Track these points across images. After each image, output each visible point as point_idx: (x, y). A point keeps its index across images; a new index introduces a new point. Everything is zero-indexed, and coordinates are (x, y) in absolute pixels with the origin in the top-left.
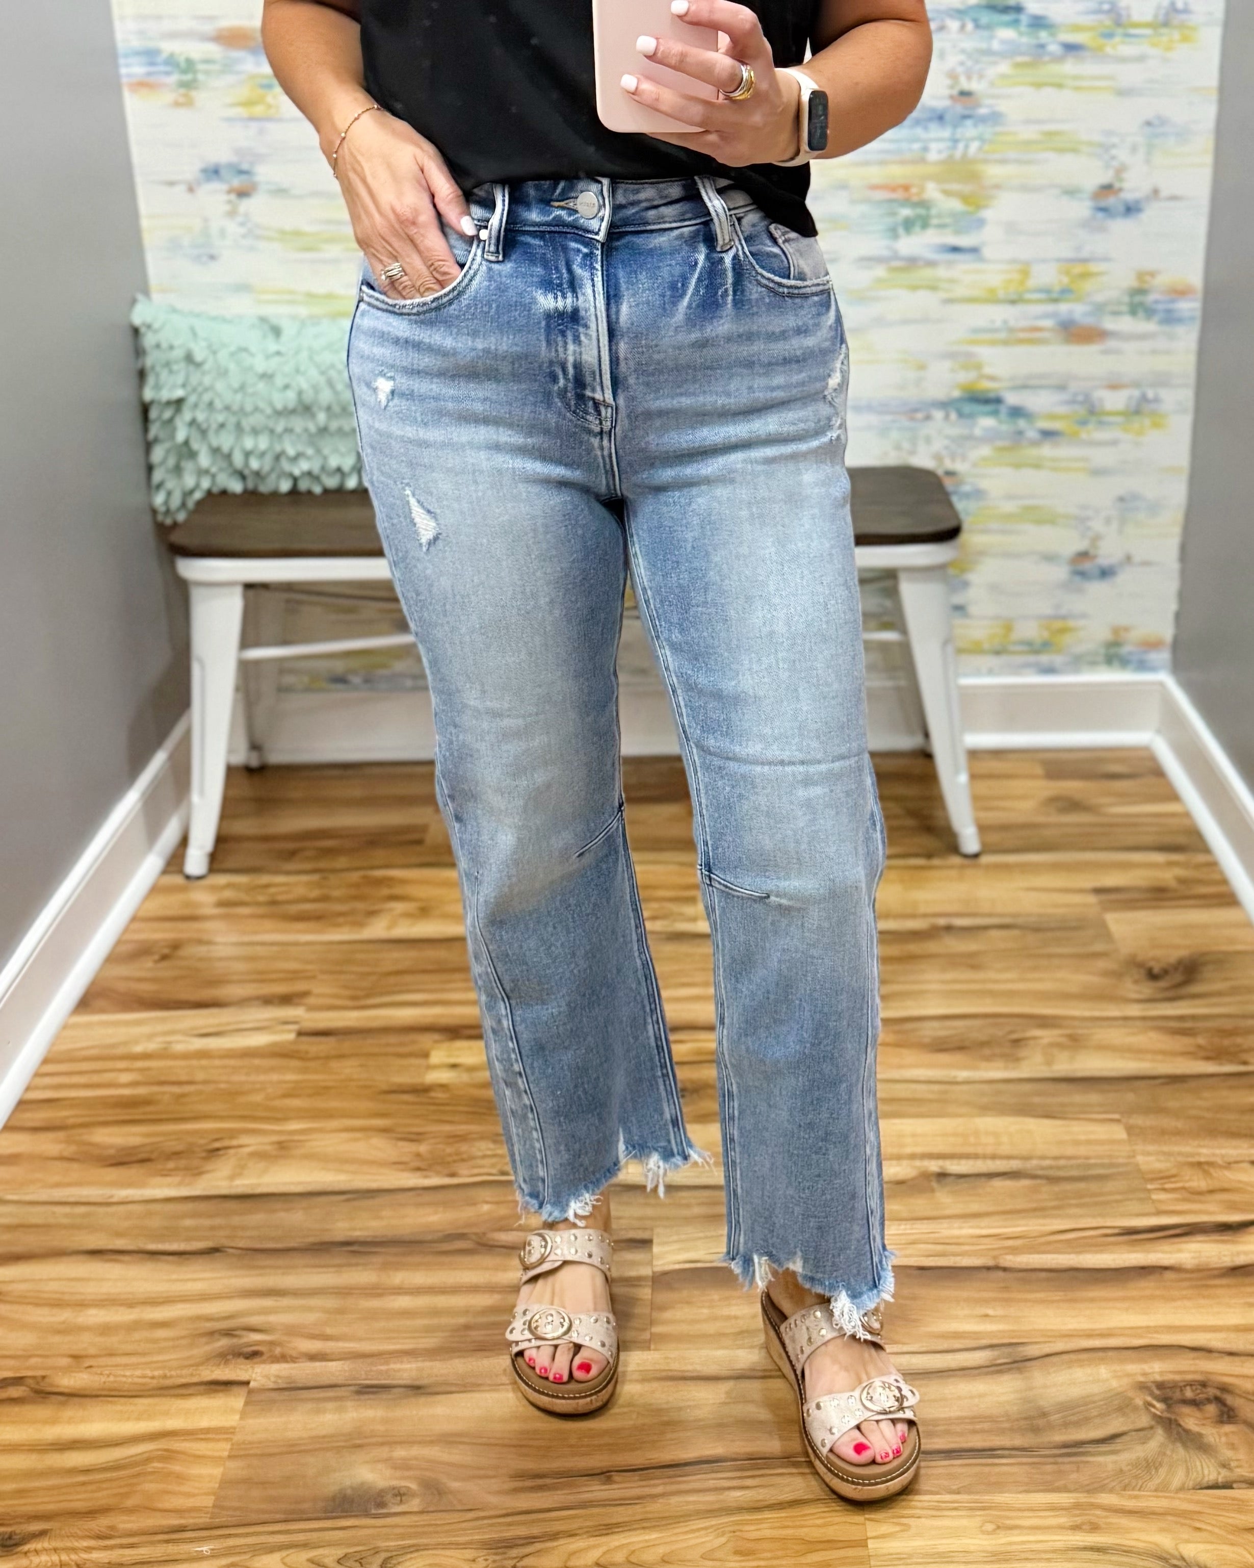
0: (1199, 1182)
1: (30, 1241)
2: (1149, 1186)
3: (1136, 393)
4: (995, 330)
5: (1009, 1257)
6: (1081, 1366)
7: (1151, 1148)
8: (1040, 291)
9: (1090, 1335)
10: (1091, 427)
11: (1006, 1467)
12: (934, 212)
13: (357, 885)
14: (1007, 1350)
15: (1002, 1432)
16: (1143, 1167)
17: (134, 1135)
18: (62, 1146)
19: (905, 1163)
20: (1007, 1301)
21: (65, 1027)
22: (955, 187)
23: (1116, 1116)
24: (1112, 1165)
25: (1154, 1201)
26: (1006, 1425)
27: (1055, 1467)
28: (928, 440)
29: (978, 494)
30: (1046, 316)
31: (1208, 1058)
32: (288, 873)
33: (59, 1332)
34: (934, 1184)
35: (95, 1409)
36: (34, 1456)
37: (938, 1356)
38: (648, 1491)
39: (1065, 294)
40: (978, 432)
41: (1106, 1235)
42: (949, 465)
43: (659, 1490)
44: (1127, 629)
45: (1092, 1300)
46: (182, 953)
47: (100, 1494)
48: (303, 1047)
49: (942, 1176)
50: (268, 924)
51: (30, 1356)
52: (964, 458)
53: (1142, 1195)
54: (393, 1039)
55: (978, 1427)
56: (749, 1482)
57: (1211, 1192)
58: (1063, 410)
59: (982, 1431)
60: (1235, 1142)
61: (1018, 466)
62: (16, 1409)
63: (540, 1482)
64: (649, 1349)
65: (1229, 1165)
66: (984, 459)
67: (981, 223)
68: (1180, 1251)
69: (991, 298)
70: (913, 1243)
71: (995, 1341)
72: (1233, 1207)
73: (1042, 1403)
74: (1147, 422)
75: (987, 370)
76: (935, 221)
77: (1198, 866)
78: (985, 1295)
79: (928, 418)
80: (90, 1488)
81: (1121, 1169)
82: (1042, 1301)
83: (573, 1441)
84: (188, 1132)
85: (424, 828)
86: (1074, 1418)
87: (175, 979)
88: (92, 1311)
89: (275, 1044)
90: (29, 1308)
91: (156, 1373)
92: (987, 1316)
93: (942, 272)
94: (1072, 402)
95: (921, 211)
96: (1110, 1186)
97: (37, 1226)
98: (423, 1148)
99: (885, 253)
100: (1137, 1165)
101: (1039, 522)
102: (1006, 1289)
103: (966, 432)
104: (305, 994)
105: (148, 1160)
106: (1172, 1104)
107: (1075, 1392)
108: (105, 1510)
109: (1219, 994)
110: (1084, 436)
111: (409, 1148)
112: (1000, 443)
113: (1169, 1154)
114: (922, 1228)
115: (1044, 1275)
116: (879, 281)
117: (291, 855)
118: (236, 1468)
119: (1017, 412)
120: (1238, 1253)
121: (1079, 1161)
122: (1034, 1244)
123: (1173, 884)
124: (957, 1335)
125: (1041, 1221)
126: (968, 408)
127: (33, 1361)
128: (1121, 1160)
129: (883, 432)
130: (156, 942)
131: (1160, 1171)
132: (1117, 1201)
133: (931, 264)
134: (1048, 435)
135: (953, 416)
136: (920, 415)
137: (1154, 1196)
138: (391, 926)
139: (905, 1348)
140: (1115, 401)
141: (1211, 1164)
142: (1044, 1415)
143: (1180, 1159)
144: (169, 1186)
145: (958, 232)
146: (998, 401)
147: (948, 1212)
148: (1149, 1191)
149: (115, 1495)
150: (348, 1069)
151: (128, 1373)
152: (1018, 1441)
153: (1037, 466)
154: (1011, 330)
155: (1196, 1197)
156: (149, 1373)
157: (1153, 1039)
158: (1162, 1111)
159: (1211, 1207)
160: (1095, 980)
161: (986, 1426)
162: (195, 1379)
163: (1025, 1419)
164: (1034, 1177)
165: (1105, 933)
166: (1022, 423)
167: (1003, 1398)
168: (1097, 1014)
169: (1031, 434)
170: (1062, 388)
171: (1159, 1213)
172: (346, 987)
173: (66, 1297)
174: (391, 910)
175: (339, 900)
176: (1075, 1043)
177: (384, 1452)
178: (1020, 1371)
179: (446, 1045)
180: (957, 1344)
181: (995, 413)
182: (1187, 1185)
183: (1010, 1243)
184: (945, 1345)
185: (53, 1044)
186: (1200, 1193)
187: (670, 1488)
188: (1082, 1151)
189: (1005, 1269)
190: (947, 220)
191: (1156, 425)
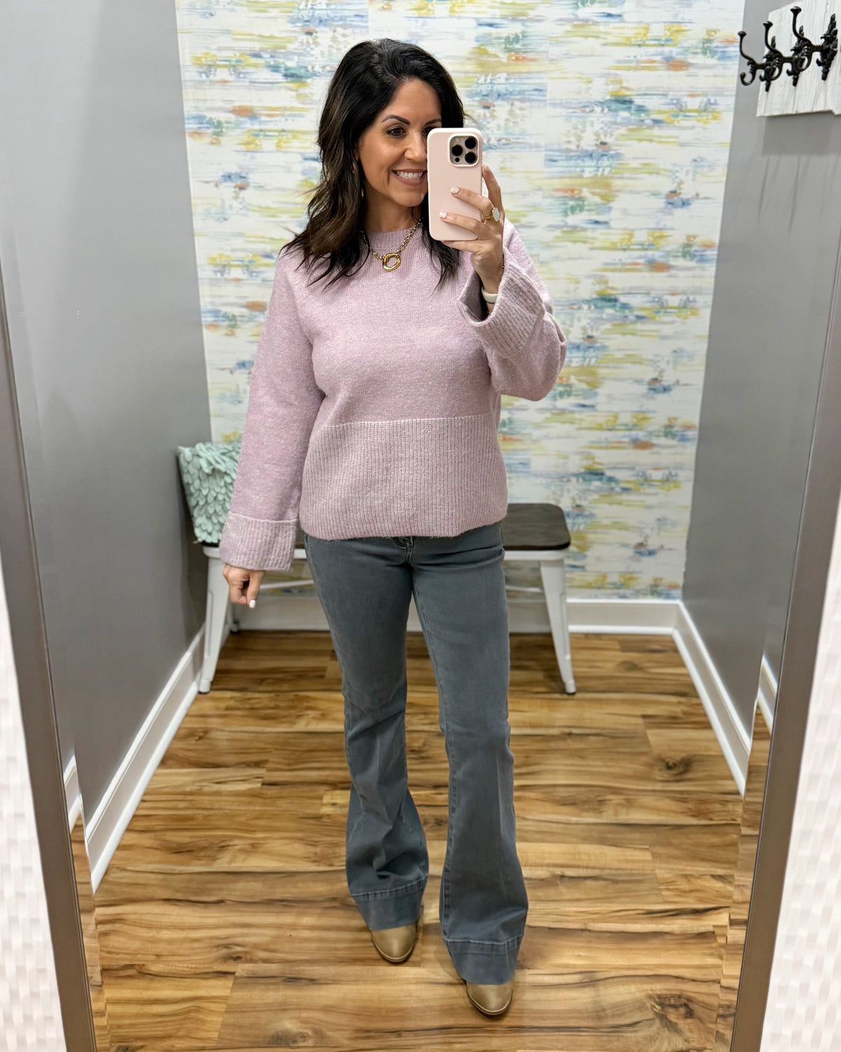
0: (684, 885)
1: (138, 892)
2: (661, 887)
3: (667, 472)
4: (600, 442)
5: (592, 924)
6: (623, 985)
7: (663, 865)
8: (622, 425)
9: (629, 968)
10: (645, 486)
11: (585, 1038)
12: (573, 389)
13: (292, 700)
14: (589, 975)
15: (583, 1018)
16: (659, 876)
17: (186, 837)
18: (152, 841)
19: (545, 868)
20: (590, 949)
21: (155, 775)
22: (584, 378)
23: (647, 847)
24: (644, 875)
25: (663, 896)
26: (586, 1015)
27: (608, 1038)
28: (569, 491)
29: (592, 516)
30: (625, 436)
31: (693, 816)
32: (260, 692)
33: (150, 942)
34: (558, 882)
35: (166, 983)
36: (139, 1007)
37: (556, 977)
38: (417, 1042)
39: (634, 427)
40: (592, 488)
41: (639, 914)
42: (578, 502)
43: (423, 1042)
44: (661, 579)
45: (630, 949)
46: (208, 736)
47: (167, 1028)
48: (264, 792)
49: (562, 877)
50: (250, 721)
51: (137, 954)
52: (585, 499)
53: (657, 892)
54: (306, 788)
55: (573, 1015)
56: (464, 1040)
57: (691, 891)
58: (633, 479)
59: (575, 1018)
60: (704, 864)
61: (611, 504)
62: (130, 982)
63: (368, 1034)
64: (419, 966)
65: (701, 876)
66: (595, 500)
67: (596, 394)
68: (673, 924)
69: (600, 428)
70: (547, 914)
71: (583, 970)
72: (700, 900)
73: (604, 1004)
74: (672, 485)
75: (597, 460)
76: (574, 393)
77: (693, 705)
78: (580, 945)
79: (569, 481)
80: (164, 1024)
81: (648, 877)
82: (606, 949)
83: (384, 1014)
84: (209, 836)
85: (324, 669)
86: (618, 1012)
87: (206, 750)
88: (165, 932)
89: (250, 789)
90: (137, 928)
91: (193, 966)
92: (580, 956)
93: (577, 416)
94: (638, 475)
95: (569, 389)
96: (642, 886)
97: (140, 884)
98: (318, 850)
99: (551, 407)
100: (656, 875)
101: (620, 529)
102: (590, 941)
103: (586, 487)
104: (266, 762)
105: (192, 851)
106: (675, 841)
107: (619, 998)
108: (168, 1037)
109: (700, 779)
110: (642, 491)
111: (312, 849)
112: (603, 493)
113: (672, 869)
114: (552, 906)
115: (608, 935)
116: (547, 419)
117: (261, 682)
118: (230, 1019)
119: (611, 479)
120: (701, 926)
121: (628, 872)
122: (605, 917)
123: (680, 715)
124: (566, 966)
125: (608, 905)
126: (588, 477)
127: (140, 956)
128: (649, 872)
129: (547, 486)
130: (196, 729)
131: (667, 879)
132: (646, 895)
133: (572, 412)
134: (625, 490)
135: (581, 480)
136: (565, 480)
137: (663, 893)
138: (307, 724)
139: (541, 972)
140: (657, 475)
141: (691, 876)
142: (604, 1010)
143: (677, 872)
144: (201, 865)
145: (585, 398)
146: (602, 474)
147: (564, 897)
148: (660, 890)
149: (174, 1029)
150: (283, 804)
151: (180, 965)
152: (591, 1024)
153: (620, 503)
154: (609, 442)
155: (683, 894)
156: (190, 966)
157: (667, 804)
158: (669, 844)
159: (690, 900)
160: (641, 768)
161: (576, 1015)
162: (210, 970)
163: (597, 1012)
164: (606, 880)
165: (646, 742)
166: (613, 485)
167: (585, 1001)
168: (641, 788)
169: (617, 489)
170: (633, 469)
171: (665, 902)
172: (285, 758)
173: (153, 923)
174: (307, 715)
175: (283, 708)
176: (629, 804)
177: (296, 1014)
178: (594, 986)
179: (330, 793)
180: (565, 971)
181: (601, 480)
182: (680, 887)
183: (593, 916)
184: (559, 971)
185: (149, 785)
186: (685, 892)
187: (428, 1041)
188: (629, 866)
189: (590, 931)
190: (581, 393)
191: (676, 487)
